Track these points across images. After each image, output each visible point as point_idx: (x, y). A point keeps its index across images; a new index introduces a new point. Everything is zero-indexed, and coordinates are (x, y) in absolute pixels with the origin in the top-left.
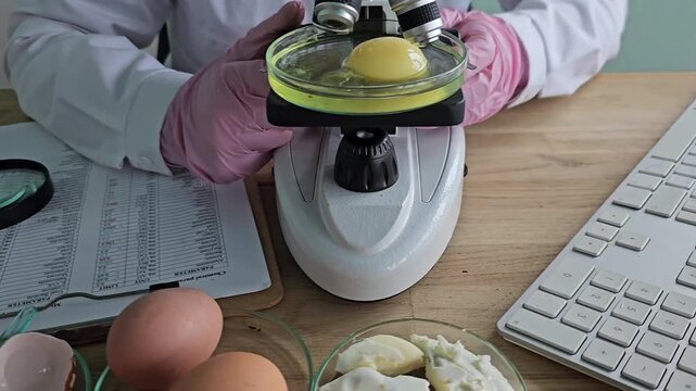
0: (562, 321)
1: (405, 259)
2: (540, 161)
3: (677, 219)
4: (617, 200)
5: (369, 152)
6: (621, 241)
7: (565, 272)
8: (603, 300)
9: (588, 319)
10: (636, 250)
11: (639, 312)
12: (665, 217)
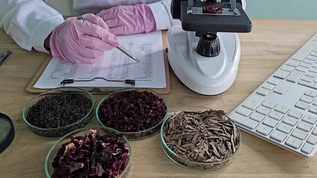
0: (250, 118)
1: (221, 82)
2: (265, 52)
3: (298, 83)
4: (276, 75)
5: (210, 42)
6: (276, 90)
7: (253, 100)
8: (266, 111)
9: (260, 118)
10: (281, 94)
11: (279, 116)
12: (294, 82)
